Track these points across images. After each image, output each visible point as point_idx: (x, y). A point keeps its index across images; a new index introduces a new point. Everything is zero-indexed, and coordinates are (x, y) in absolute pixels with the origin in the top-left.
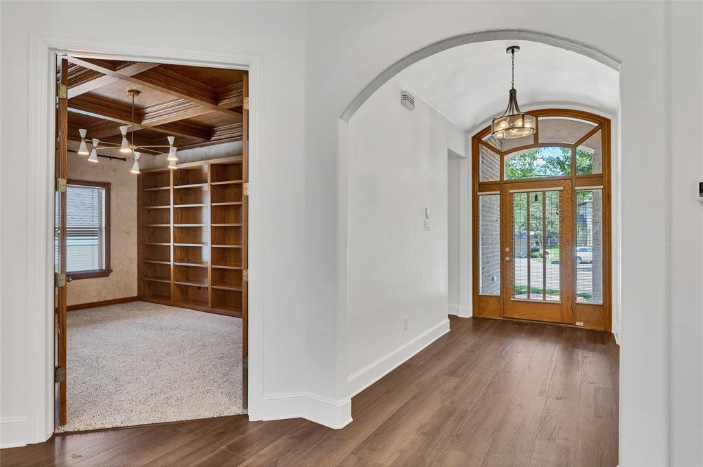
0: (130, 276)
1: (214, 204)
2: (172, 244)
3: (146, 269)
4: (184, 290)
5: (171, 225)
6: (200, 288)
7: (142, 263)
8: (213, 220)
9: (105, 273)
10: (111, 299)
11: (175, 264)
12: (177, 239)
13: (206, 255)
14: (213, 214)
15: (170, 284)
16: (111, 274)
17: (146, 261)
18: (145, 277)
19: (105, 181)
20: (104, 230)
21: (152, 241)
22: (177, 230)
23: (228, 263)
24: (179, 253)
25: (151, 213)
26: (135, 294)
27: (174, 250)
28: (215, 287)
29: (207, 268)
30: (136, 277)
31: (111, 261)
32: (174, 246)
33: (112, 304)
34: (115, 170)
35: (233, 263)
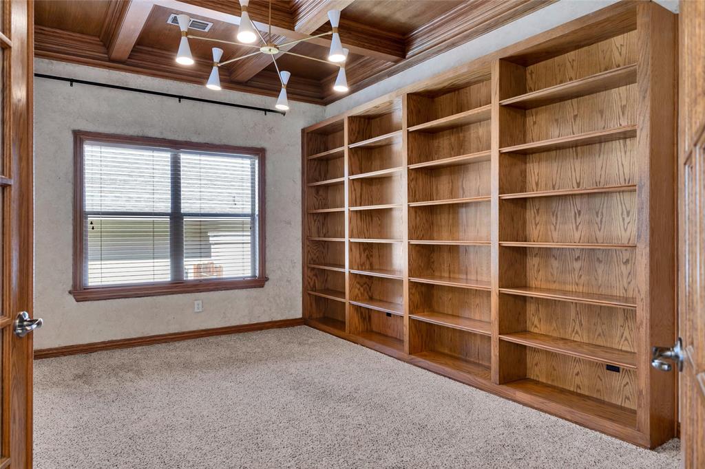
0: (292, 288)
1: (412, 167)
2: (346, 240)
3: (314, 278)
4: (366, 315)
5: (346, 209)
6: (389, 315)
7: (308, 267)
8: (412, 196)
9: (259, 282)
10: (267, 320)
11: (352, 271)
12: (355, 231)
13: (400, 259)
14: (412, 185)
15: (344, 303)
16: (267, 283)
17: (313, 266)
18: (312, 291)
19: (259, 146)
20: (257, 218)
21: (322, 235)
22: (354, 215)
23: (437, 274)
24: (358, 256)
25: (321, 193)
26: (299, 315)
27: (351, 250)
28: (415, 317)
29: (401, 282)
30: (300, 289)
31: (267, 264)
32: (351, 243)
33: (268, 328)
34: (271, 130)
35: (446, 275)
